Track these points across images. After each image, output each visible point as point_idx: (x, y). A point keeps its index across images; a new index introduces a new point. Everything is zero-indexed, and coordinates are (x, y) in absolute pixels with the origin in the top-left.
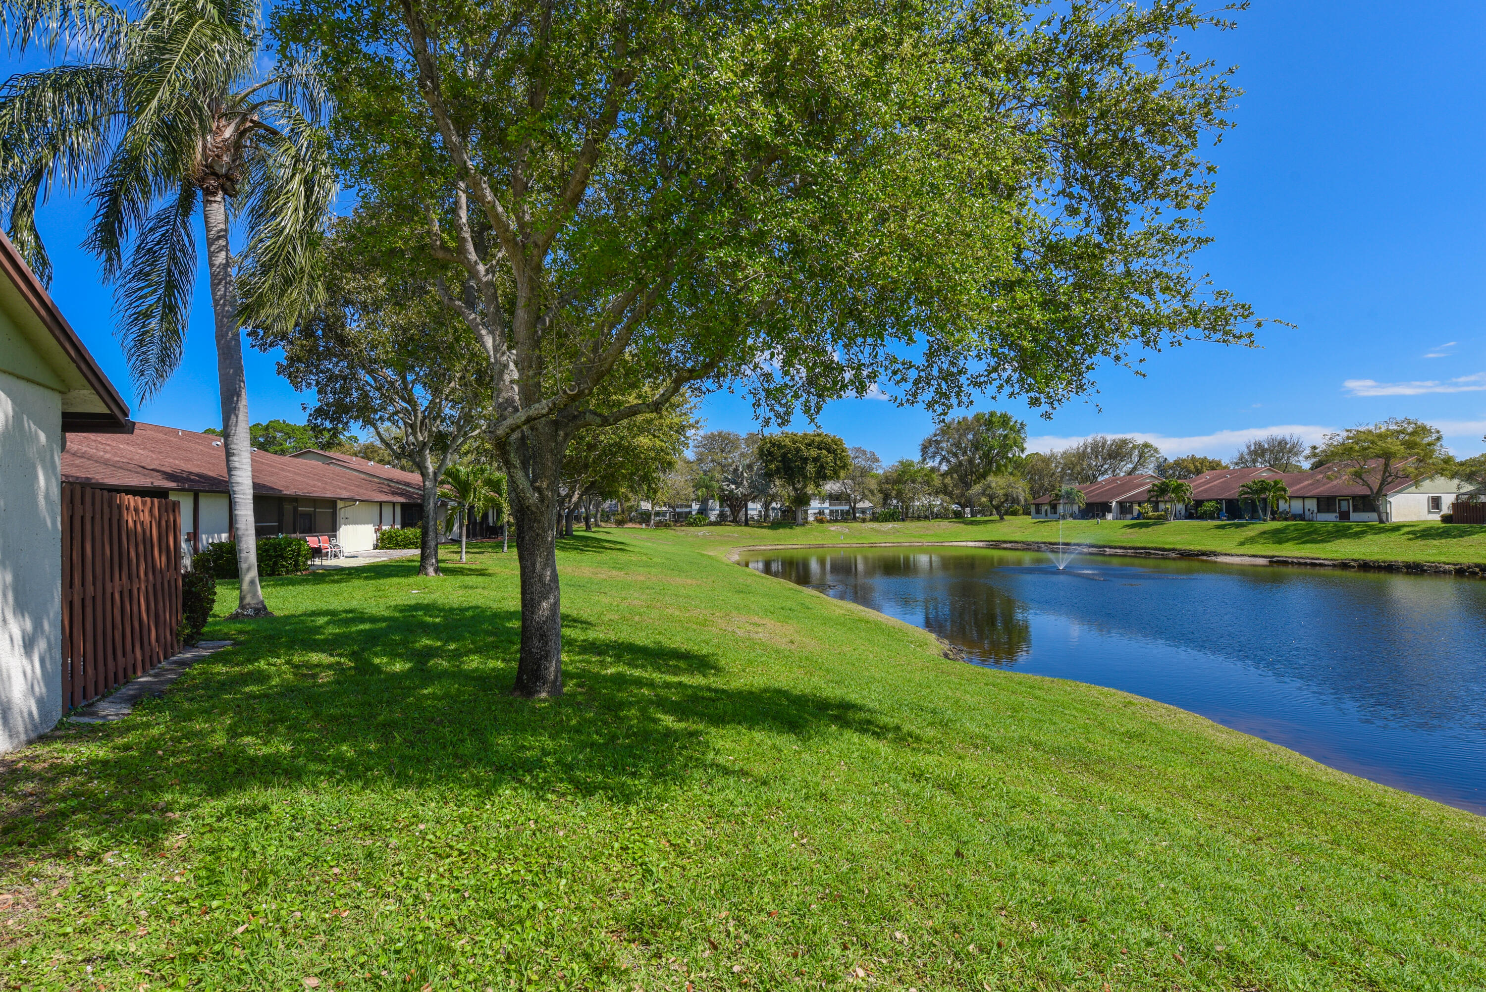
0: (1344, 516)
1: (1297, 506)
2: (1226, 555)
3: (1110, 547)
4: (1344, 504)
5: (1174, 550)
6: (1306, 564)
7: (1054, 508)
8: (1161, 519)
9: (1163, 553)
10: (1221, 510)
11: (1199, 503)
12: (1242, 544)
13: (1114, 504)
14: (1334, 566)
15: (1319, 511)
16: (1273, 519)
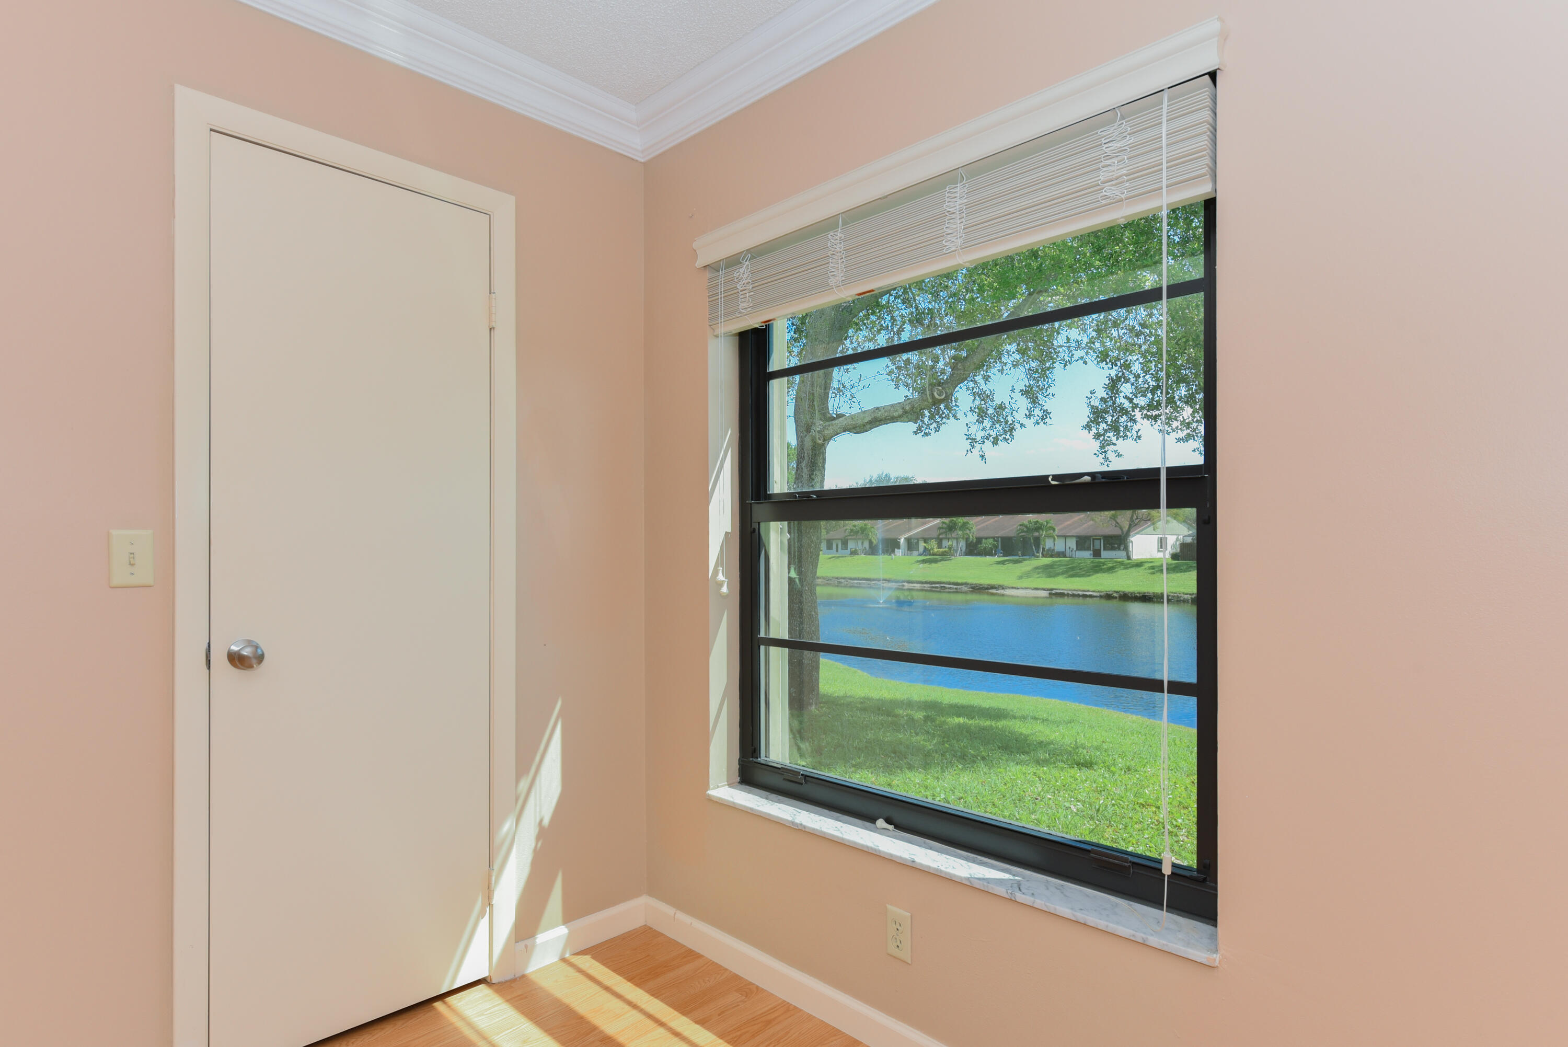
0: (1097, 554)
1: (1059, 546)
2: (1013, 588)
3: (909, 582)
4: (1097, 542)
5: (966, 584)
6: (1078, 596)
7: (845, 544)
8: (945, 556)
9: (956, 587)
10: (997, 547)
11: (979, 540)
12: (1020, 578)
13: (902, 541)
14: (1101, 597)
15: (1077, 549)
16: (1043, 556)
